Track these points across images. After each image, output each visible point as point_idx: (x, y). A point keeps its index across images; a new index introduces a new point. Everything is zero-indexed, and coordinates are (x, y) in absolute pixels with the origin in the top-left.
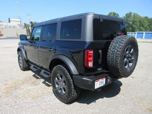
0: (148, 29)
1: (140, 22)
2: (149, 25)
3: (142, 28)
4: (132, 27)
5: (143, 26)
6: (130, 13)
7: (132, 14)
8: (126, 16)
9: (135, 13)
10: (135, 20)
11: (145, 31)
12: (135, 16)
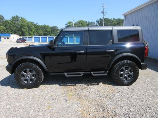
0: (36, 34)
1: (28, 26)
2: (36, 30)
3: (30, 32)
4: (22, 31)
5: (31, 31)
6: (17, 16)
7: (19, 17)
8: (13, 19)
9: (21, 18)
10: (23, 24)
11: (34, 35)
12: (22, 20)
